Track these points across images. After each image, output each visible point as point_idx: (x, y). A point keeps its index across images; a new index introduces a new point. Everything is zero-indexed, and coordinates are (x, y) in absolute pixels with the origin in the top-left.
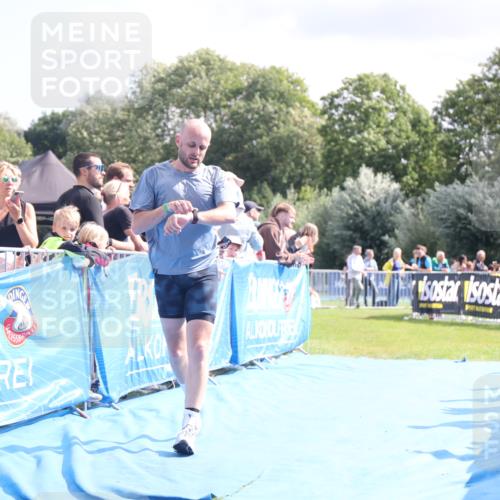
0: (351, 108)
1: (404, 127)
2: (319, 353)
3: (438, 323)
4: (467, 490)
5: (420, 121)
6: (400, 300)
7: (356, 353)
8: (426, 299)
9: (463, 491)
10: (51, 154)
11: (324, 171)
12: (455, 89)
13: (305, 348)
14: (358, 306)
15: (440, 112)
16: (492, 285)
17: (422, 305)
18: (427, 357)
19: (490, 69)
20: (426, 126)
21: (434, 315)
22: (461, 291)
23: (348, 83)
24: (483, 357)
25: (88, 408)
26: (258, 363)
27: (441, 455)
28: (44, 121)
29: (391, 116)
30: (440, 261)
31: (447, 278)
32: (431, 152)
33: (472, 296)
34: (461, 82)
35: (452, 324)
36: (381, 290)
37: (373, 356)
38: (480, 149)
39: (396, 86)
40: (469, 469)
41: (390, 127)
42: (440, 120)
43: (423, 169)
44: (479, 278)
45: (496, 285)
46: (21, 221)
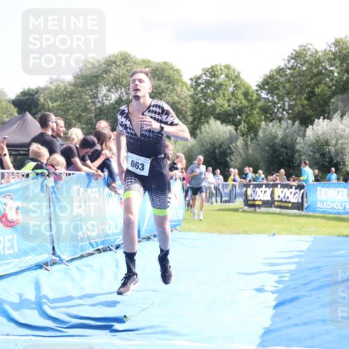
0: (208, 84)
1: (240, 97)
2: (189, 231)
3: (258, 213)
4: (274, 311)
5: (248, 93)
6: (237, 199)
7: (210, 231)
8: (252, 198)
9: (271, 312)
10: (28, 114)
11: (192, 123)
12: (268, 74)
13: (180, 228)
14: (212, 203)
15: (261, 87)
16: (290, 190)
17: (250, 202)
18: (252, 233)
19: (289, 61)
20: (252, 96)
21: (257, 208)
22: (272, 193)
23: (205, 71)
24: (285, 233)
25: (51, 265)
26: (152, 238)
27: (260, 290)
28: (24, 94)
29: (231, 89)
30: (260, 176)
31: (264, 186)
32: (255, 112)
33: (279, 197)
34: (272, 70)
35: (268, 213)
36: (226, 193)
37: (221, 232)
38: (284, 110)
39: (234, 72)
40: (276, 299)
41: (231, 97)
42: (259, 92)
43: (251, 122)
44: (283, 186)
45: (293, 190)
46: (5, 155)
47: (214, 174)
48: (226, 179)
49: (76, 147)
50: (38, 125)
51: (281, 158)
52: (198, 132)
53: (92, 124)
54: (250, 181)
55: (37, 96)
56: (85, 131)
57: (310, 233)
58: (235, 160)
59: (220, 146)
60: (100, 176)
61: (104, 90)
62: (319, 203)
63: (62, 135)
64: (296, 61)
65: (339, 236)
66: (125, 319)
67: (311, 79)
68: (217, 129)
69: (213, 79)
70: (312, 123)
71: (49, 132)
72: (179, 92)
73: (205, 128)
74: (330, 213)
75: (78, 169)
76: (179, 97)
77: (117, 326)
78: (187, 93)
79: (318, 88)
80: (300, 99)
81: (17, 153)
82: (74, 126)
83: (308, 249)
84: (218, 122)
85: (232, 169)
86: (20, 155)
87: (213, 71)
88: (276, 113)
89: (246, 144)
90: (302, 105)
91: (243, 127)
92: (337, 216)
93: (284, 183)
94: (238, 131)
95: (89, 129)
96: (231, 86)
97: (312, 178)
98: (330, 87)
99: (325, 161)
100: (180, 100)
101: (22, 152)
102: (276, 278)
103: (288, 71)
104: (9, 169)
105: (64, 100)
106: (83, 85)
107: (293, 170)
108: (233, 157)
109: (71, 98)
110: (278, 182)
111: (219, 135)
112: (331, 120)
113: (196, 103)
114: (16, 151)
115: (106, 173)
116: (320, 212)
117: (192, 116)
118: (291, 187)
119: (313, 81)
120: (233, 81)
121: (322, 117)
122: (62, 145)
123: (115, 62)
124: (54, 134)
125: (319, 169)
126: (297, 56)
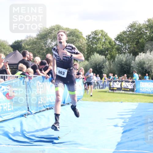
0: (94, 38)
1: (107, 44)
3: (115, 93)
5: (111, 42)
6: (106, 87)
8: (112, 87)
9: (121, 135)
10: (17, 51)
11: (87, 55)
12: (119, 34)
13: (82, 99)
14: (95, 89)
15: (116, 39)
16: (129, 83)
17: (111, 89)
18: (113, 101)
19: (128, 29)
20: (112, 43)
21: (115, 91)
22: (121, 85)
23: (93, 33)
26: (70, 104)
27: (116, 126)
28: (15, 42)
29: (103, 40)
30: (116, 77)
31: (118, 82)
32: (114, 50)
33: (124, 86)
34: (121, 32)
35: (119, 93)
36: (101, 85)
37: (99, 101)
38: (126, 49)
39: (105, 33)
40: (123, 130)
41: (103, 44)
42: (116, 42)
43: (112, 54)
44: (126, 82)
45: (130, 83)
46: (8, 68)
47: (96, 76)
48: (101, 79)
49: (38, 65)
50: (22, 55)
51: (125, 70)
52: (90, 58)
53: (44, 55)
54: (112, 79)
55: (21, 43)
56: (41, 58)
57: (137, 101)
58: (105, 70)
59: (99, 64)
60: (48, 77)
61: (49, 41)
62: (141, 89)
63: (32, 60)
64: (131, 28)
65: (149, 103)
66: (59, 138)
67: (137, 36)
68: (97, 57)
69: (96, 36)
70: (138, 55)
71: (26, 59)
72: (82, 42)
73: (92, 57)
74: (146, 93)
75: (39, 74)
76: (81, 44)
77: (55, 141)
78: (85, 42)
79: (141, 40)
80: (133, 45)
81: (13, 67)
82: (37, 56)
83: (136, 108)
84: (98, 55)
85: (104, 74)
86: (14, 68)
87: (96, 33)
88: (123, 50)
89: (110, 64)
90: (134, 47)
91: (108, 56)
92: (148, 94)
93: (126, 80)
94: (107, 58)
95: (43, 57)
96: (103, 39)
97: (138, 78)
98: (146, 40)
99: (144, 71)
100: (82, 45)
101: (15, 67)
102: (123, 120)
103: (128, 33)
104: (9, 74)
105: (33, 45)
106: (40, 39)
107: (130, 75)
108: (104, 69)
109: (35, 44)
110: (123, 80)
111: (98, 60)
112: (146, 54)
113: (89, 46)
114: (12, 67)
115: (51, 76)
116: (142, 93)
117: (87, 52)
118: (129, 82)
119: (138, 37)
120: (104, 37)
121: (142, 52)
122: (32, 64)
123: (54, 29)
124: (28, 60)
125: (141, 74)
126: (132, 26)
